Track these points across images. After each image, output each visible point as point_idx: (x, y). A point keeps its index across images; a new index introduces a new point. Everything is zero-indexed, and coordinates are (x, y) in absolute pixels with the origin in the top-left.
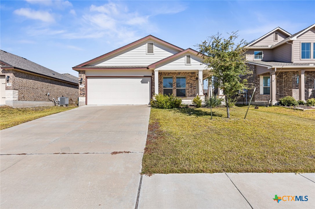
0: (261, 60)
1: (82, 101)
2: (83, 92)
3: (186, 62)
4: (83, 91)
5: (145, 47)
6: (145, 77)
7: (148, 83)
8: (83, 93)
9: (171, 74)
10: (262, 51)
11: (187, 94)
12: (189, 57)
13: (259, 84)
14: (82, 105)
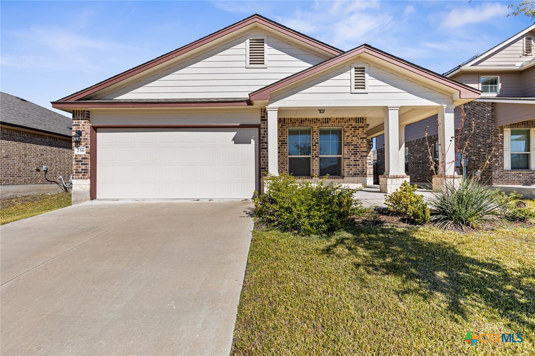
0: (496, 95)
1: (80, 190)
2: (84, 167)
3: (353, 84)
4: (82, 164)
5: (244, 48)
6: (242, 126)
7: (250, 143)
8: (82, 170)
9: (308, 123)
10: (499, 77)
11: (347, 170)
12: (361, 70)
13: (502, 147)
14: (81, 201)
